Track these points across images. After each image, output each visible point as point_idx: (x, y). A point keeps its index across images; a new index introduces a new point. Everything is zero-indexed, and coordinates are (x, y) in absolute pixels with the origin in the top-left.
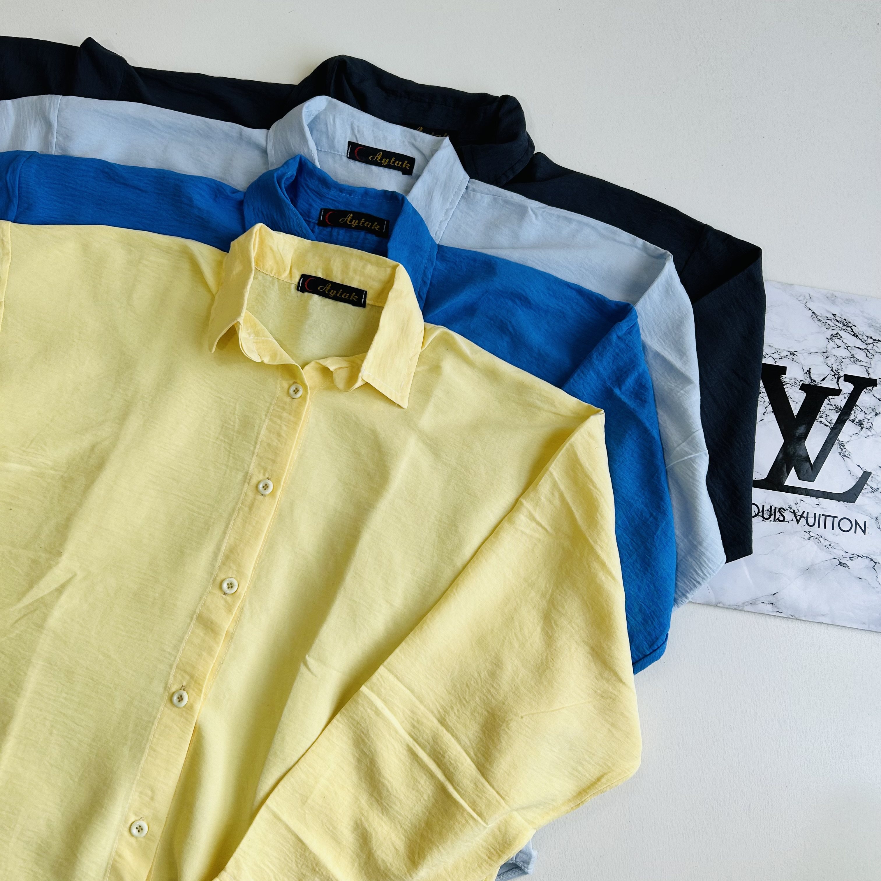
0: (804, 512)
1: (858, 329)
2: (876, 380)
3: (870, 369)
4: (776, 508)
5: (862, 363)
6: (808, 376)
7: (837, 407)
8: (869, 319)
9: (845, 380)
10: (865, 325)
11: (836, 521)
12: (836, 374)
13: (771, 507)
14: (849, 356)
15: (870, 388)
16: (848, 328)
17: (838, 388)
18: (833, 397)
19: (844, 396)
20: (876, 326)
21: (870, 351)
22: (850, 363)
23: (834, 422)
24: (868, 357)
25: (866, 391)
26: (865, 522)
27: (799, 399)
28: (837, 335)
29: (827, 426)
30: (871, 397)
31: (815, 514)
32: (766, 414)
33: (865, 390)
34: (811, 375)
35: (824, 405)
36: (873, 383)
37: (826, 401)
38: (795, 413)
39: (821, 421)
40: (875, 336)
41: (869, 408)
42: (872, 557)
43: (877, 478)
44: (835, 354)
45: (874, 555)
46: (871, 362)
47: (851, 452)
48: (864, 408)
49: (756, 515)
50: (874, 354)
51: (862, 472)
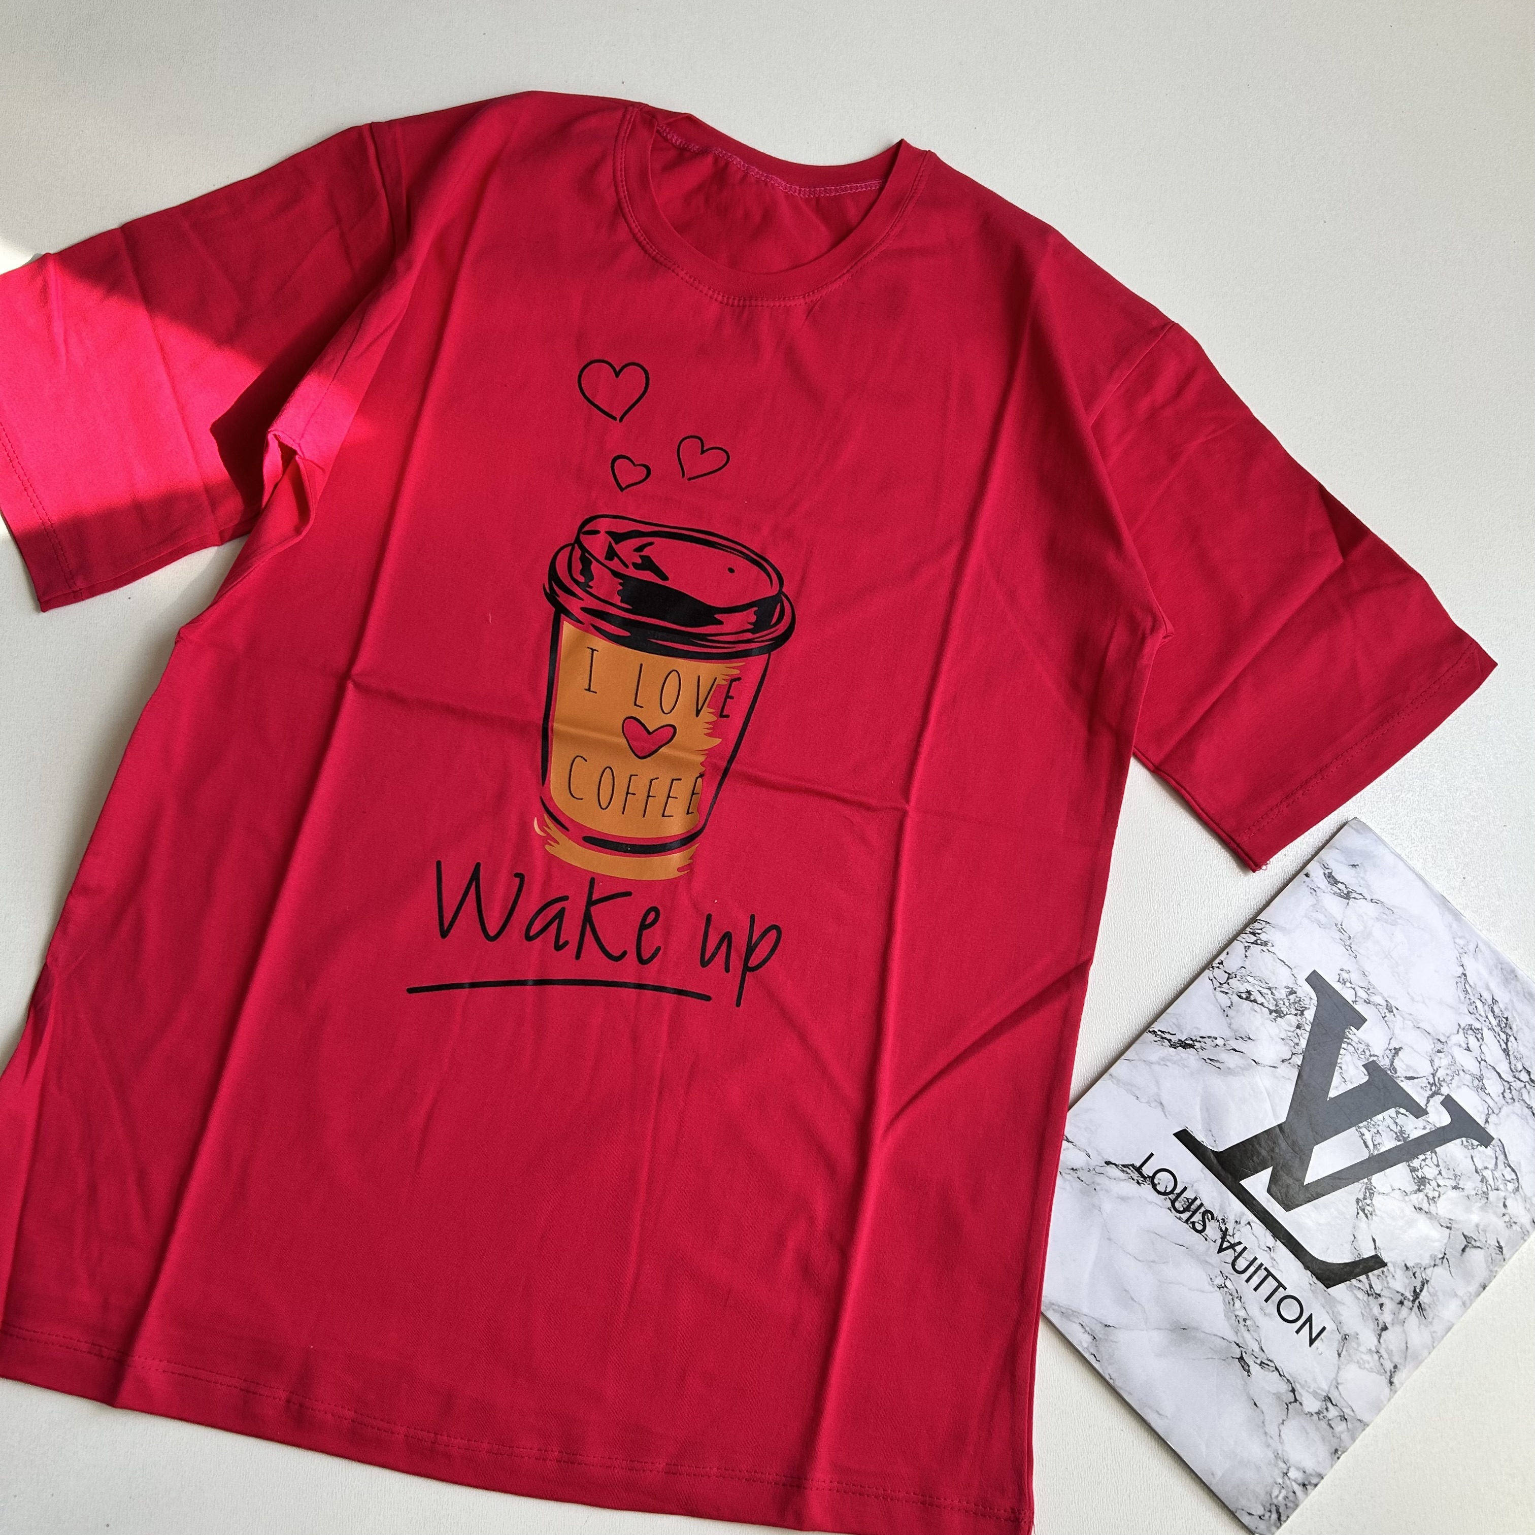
0: (1240, 1243)
2: (1492, 1139)
3: (1495, 1115)
4: (1202, 1205)
5: (1488, 1099)
6: (1390, 1057)
7: (1402, 1132)
9: (1441, 1103)
11: (1281, 1293)
12: (1436, 1085)
13: (1196, 1199)
14: (1475, 1073)
15: (1476, 1143)
16: (1502, 1034)
18: (1407, 1113)
19: (1425, 1124)
21: (1514, 1092)
22: (1471, 1085)
23: (1382, 1149)
24: (1504, 1097)
25: (1465, 1143)
26: (1324, 1329)
27: (1352, 1079)
28: (1477, 1032)
29: (1367, 1146)
30: (1466, 1157)
31: (1255, 1259)
33: (1464, 1139)
34: (1397, 1058)
35: (1385, 1114)
36: (1485, 1139)
37: (1392, 1112)
39: (1364, 1135)
41: (1451, 1168)
42: (1298, 1387)
43: (1390, 1278)
44: (1456, 1056)
45: (1302, 1387)
46: (1504, 1107)
47: (1378, 1212)
48: (1445, 1164)
49: (1164, 1194)
50: (1516, 1100)
51: (1374, 1254)
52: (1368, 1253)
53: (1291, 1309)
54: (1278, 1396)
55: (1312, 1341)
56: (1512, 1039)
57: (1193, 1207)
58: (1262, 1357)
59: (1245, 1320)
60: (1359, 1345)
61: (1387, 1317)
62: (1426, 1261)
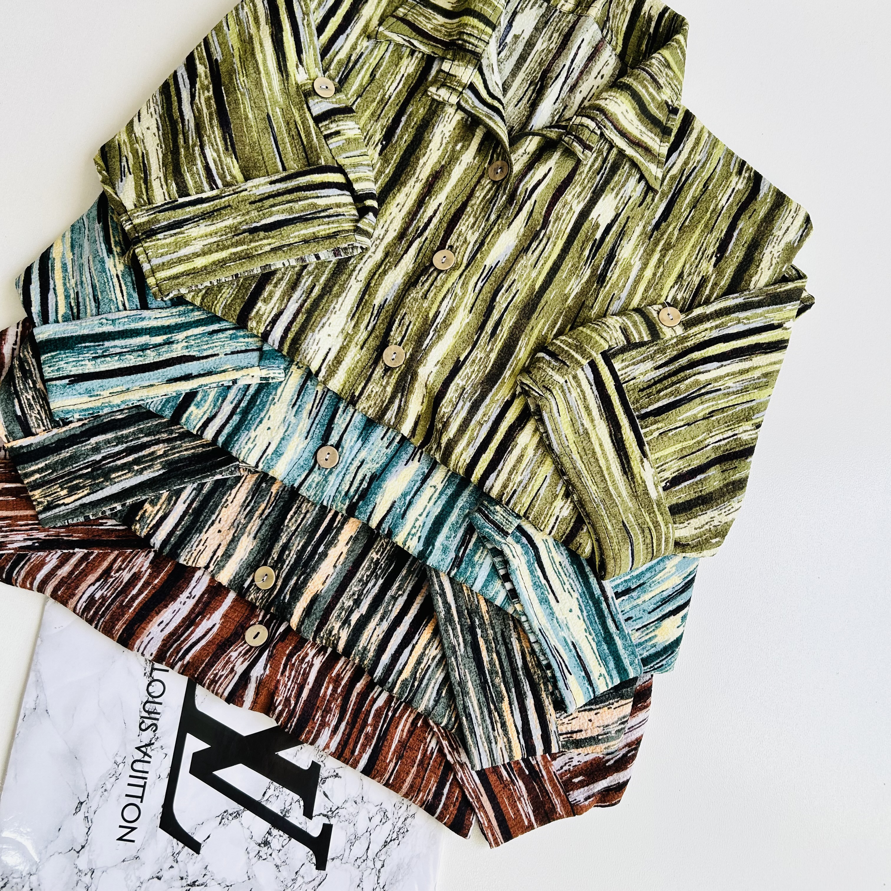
0: (150, 757)
1: (395, 849)
2: (324, 870)
3: (340, 861)
4: (158, 719)
5: (348, 851)
6: (330, 774)
7: (288, 811)
8: (409, 865)
9: (324, 825)
10: (401, 859)
11: (137, 801)
12: (333, 813)
13: (159, 714)
14: (358, 832)
15: (314, 861)
16: (395, 833)
17: (314, 815)
18: (302, 807)
19: (303, 822)
20: (398, 874)
21: (364, 864)
22: (349, 834)
23: (269, 806)
24: (356, 860)
25: (309, 854)
26: (133, 841)
27: (299, 760)
28: (385, 818)
29: (264, 795)
30: (301, 861)
31: (147, 772)
33: (311, 852)
34: (332, 778)
35: (292, 794)
36: (321, 865)
37: (297, 797)
38: (282, 754)
39: (269, 788)
40: (385, 872)
41: (287, 856)
42: (87, 848)
43: (192, 861)
44: (360, 814)
45: (89, 851)
46: (350, 864)
47: (227, 828)
48: (287, 850)
49: (149, 694)
50: (360, 869)
51: (200, 841)
52: (198, 838)
53: (131, 813)
54: (73, 840)
55: (120, 839)
56: (397, 842)
57: (153, 716)
58: (90, 815)
59: (105, 790)
60: (138, 869)
61: (166, 875)
62: (219, 877)
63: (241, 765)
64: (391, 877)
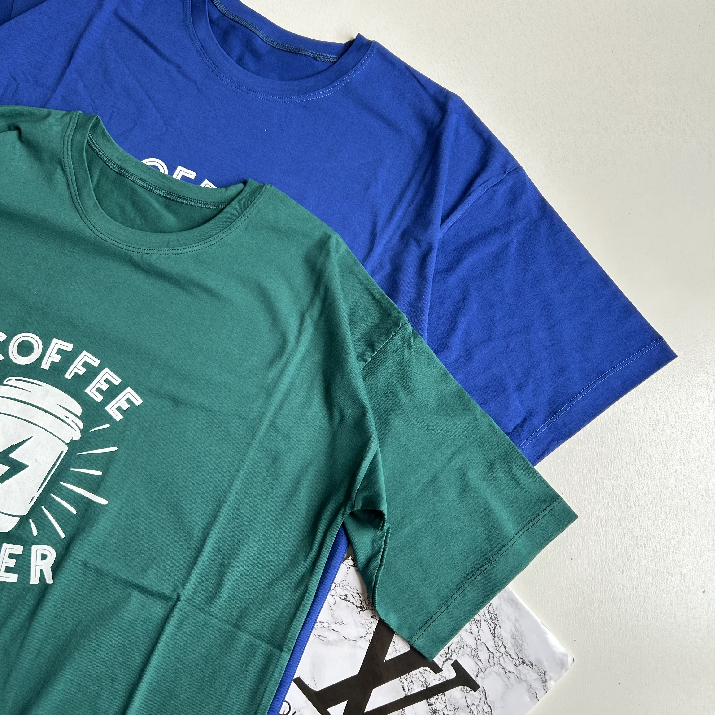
1: (501, 631)
2: (479, 687)
3: (482, 673)
5: (479, 663)
7: (426, 682)
8: (517, 630)
9: (452, 665)
10: (510, 633)
12: (449, 654)
14: (473, 647)
15: (469, 689)
16: (492, 623)
17: (441, 667)
18: (431, 671)
19: (440, 677)
20: (518, 641)
21: (495, 659)
22: (470, 654)
23: (413, 692)
24: (489, 662)
25: (463, 689)
27: (400, 649)
28: (477, 622)
29: (404, 690)
30: (462, 698)
32: (363, 639)
33: (462, 687)
35: (417, 671)
36: (474, 687)
37: (421, 669)
38: (388, 657)
39: (403, 683)
40: (510, 649)
41: (453, 704)
44: (464, 637)
46: (488, 668)
48: (449, 702)
50: (496, 663)
56: (498, 627)
63: (374, 690)
64: (516, 649)
